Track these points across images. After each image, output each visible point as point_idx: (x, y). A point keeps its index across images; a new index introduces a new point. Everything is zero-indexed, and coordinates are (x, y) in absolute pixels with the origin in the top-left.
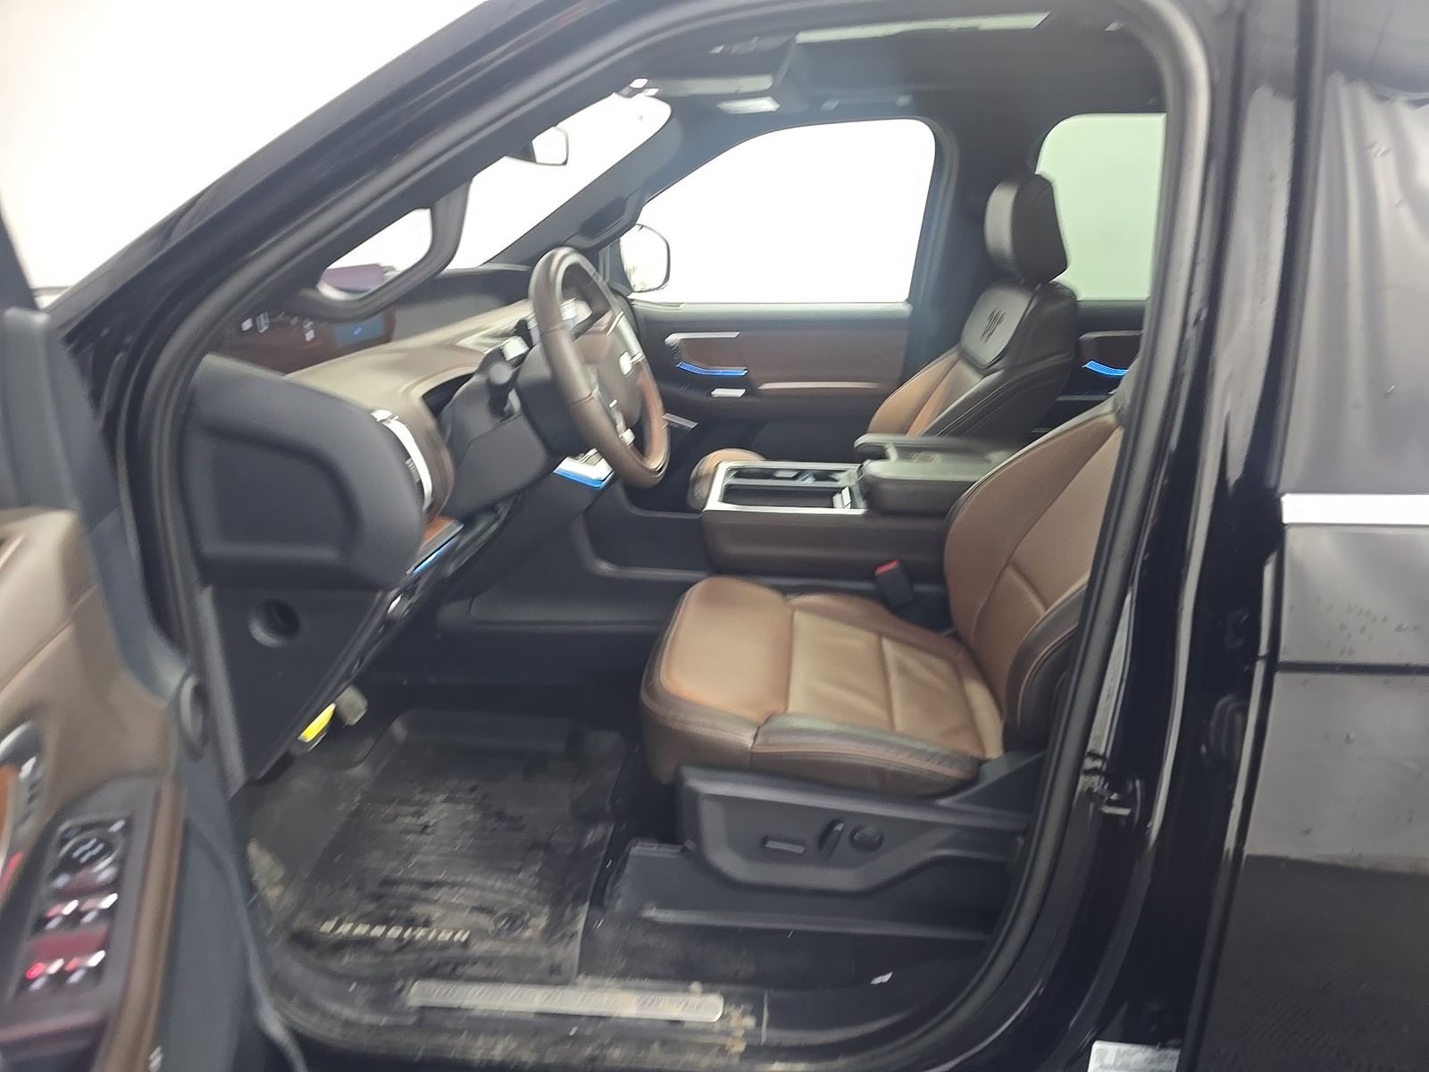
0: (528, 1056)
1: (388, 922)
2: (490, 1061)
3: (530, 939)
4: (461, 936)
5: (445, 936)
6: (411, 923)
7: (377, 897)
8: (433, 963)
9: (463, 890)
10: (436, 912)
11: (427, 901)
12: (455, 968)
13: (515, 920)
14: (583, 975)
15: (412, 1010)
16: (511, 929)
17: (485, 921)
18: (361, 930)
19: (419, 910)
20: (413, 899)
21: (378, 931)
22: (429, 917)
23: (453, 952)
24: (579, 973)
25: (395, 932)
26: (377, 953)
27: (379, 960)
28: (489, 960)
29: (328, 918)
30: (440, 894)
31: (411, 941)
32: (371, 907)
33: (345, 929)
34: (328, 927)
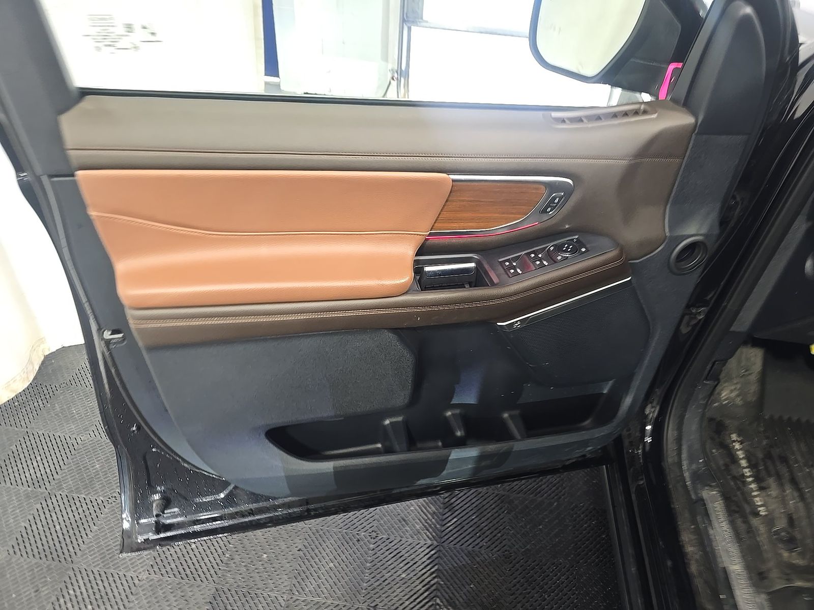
0: (694, 568)
1: (752, 466)
2: (683, 546)
3: (781, 555)
4: (762, 511)
5: (758, 501)
6: (758, 479)
7: (769, 456)
8: (734, 499)
9: (801, 505)
10: (774, 492)
11: (781, 485)
12: (737, 512)
13: (791, 542)
14: (768, 597)
15: (699, 495)
16: (781, 540)
17: (781, 524)
18: (741, 454)
19: (771, 482)
20: (779, 477)
21: (744, 463)
22: (769, 488)
23: (748, 509)
24: (769, 594)
25: (747, 472)
26: (726, 465)
27: (723, 468)
28: (750, 530)
29: (739, 436)
30: (789, 491)
31: (744, 483)
32: (760, 455)
33: (737, 446)
34: (734, 437)
